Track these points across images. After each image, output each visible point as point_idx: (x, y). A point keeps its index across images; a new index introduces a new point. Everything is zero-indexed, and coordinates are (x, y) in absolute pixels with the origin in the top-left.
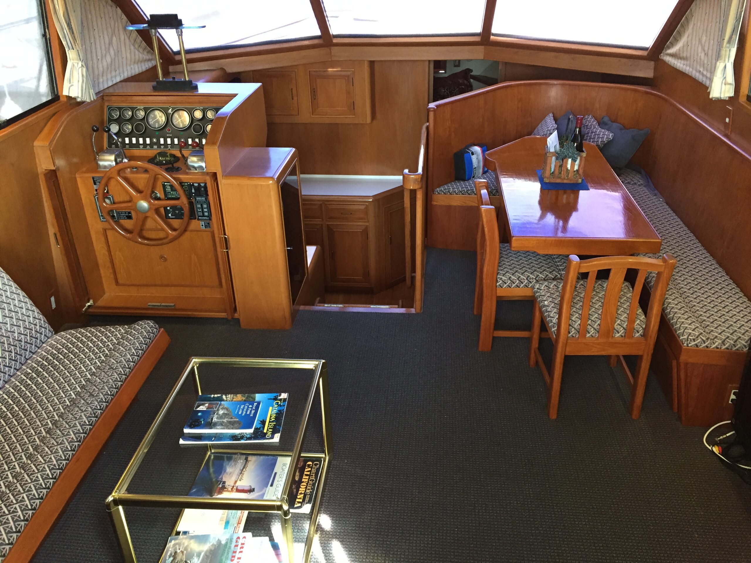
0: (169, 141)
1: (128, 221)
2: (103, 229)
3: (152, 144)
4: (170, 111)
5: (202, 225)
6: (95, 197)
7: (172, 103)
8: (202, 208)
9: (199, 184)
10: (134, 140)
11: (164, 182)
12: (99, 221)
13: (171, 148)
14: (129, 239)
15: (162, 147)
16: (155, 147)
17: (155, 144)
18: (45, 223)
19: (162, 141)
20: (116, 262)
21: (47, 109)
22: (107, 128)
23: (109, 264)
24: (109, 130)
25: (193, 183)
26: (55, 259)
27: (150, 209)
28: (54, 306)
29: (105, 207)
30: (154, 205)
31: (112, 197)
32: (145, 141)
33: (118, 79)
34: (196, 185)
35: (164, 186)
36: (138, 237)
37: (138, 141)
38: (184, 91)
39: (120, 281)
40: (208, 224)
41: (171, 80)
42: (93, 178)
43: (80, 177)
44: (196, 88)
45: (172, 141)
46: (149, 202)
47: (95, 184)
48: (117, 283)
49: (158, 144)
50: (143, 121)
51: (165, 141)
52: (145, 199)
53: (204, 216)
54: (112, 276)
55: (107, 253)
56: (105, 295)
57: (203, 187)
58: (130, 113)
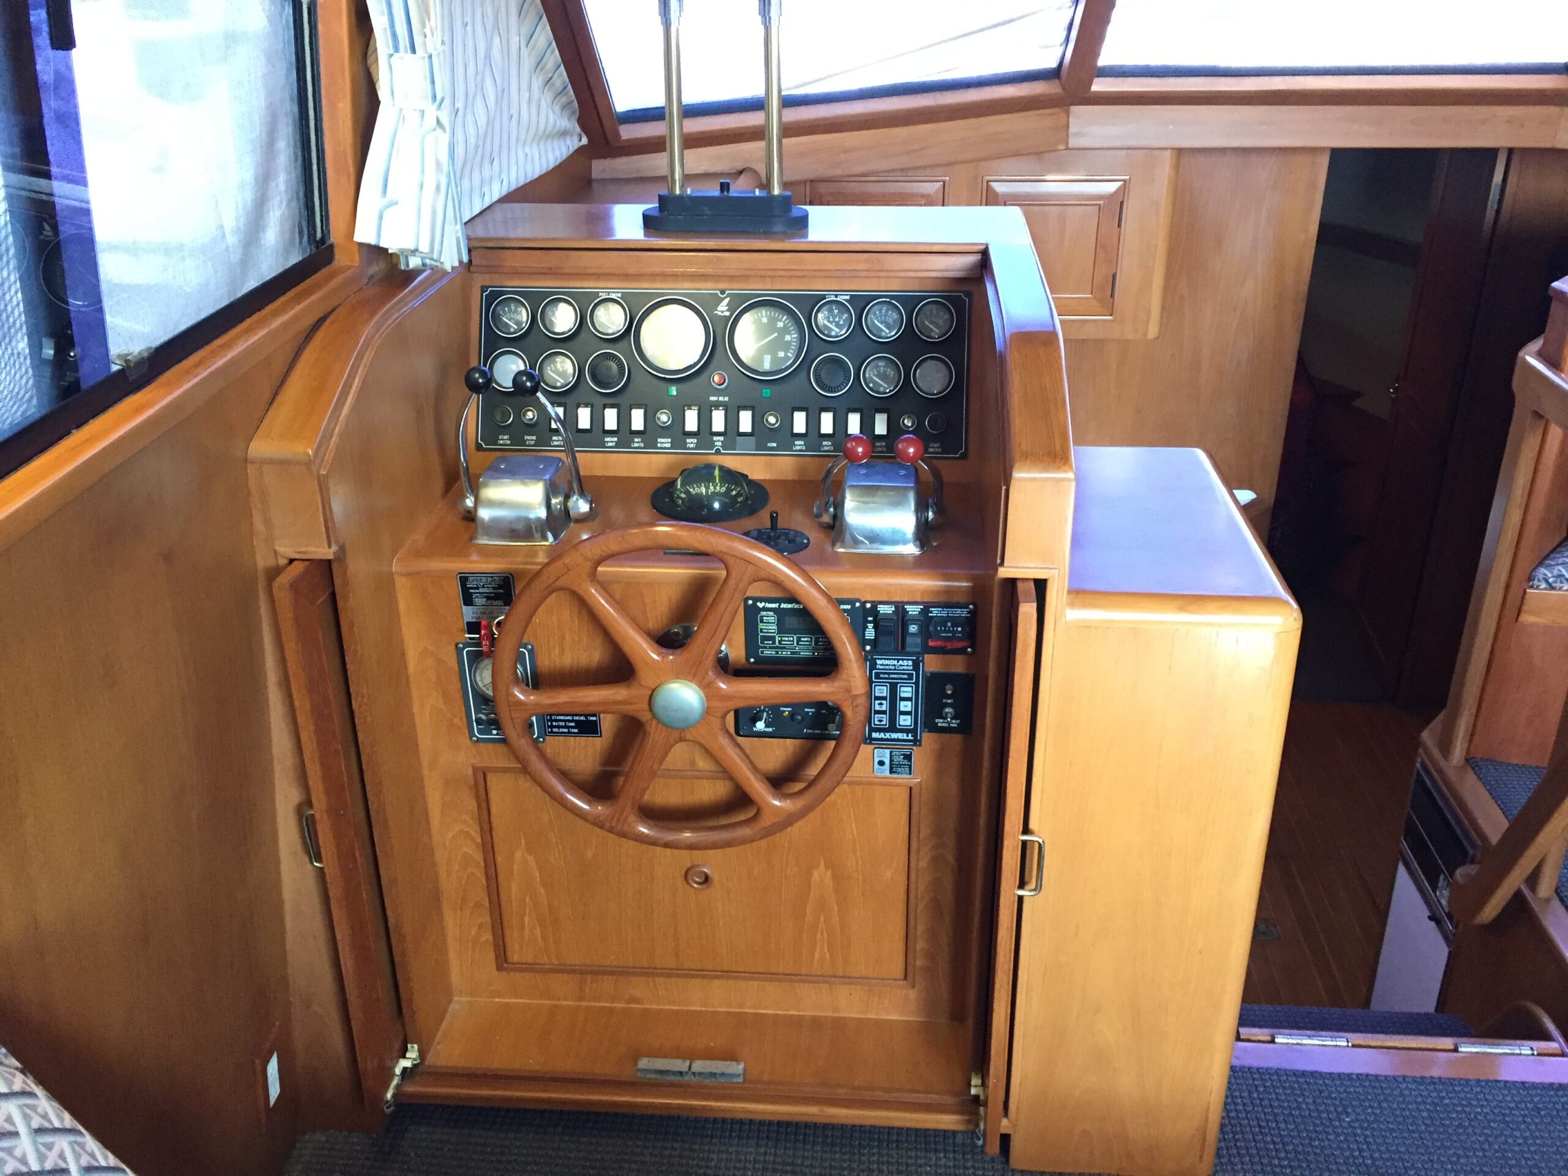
0: (718, 420)
1: (582, 741)
2: (475, 770)
3: (651, 433)
4: (723, 309)
5: (881, 763)
6: (459, 652)
7: (732, 278)
8: (894, 698)
9: (900, 607)
10: (584, 417)
11: (756, 600)
12: (464, 740)
13: (724, 447)
14: (598, 823)
15: (691, 442)
16: (665, 442)
17: (665, 431)
18: (267, 773)
19: (691, 421)
20: (512, 890)
21: (298, 299)
22: (483, 374)
23: (480, 894)
24: (489, 380)
25: (875, 604)
26: (288, 906)
27: (708, 711)
28: (274, 1090)
29: (519, 702)
30: (725, 697)
31: (530, 652)
32: (624, 419)
33: (496, 192)
34: (886, 610)
35: (752, 615)
36: (632, 818)
37: (597, 419)
38: (768, 234)
39: (515, 957)
40: (908, 757)
41: (716, 193)
42: (464, 580)
43: (409, 575)
44: (802, 223)
45: (732, 421)
46: (707, 687)
47: (468, 600)
48: (502, 960)
49: (678, 432)
50: (623, 344)
51: (705, 420)
52: (690, 673)
53: (893, 727)
54: (488, 936)
55: (478, 856)
56: (454, 1007)
57: (914, 620)
58: (524, 315)
